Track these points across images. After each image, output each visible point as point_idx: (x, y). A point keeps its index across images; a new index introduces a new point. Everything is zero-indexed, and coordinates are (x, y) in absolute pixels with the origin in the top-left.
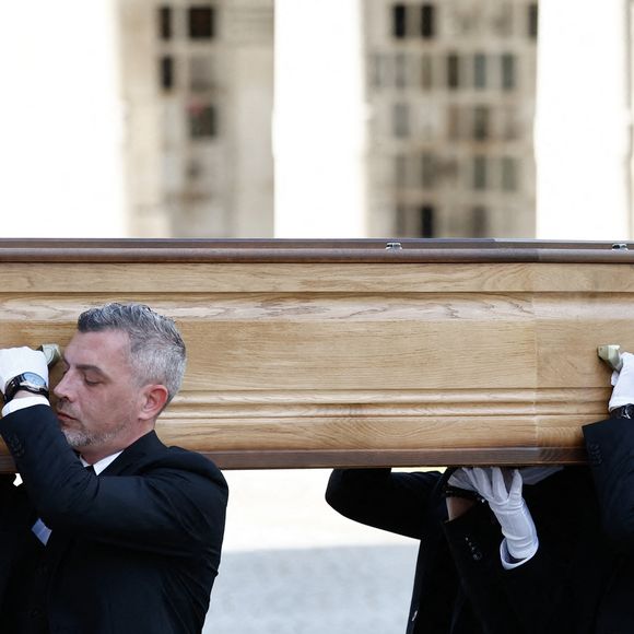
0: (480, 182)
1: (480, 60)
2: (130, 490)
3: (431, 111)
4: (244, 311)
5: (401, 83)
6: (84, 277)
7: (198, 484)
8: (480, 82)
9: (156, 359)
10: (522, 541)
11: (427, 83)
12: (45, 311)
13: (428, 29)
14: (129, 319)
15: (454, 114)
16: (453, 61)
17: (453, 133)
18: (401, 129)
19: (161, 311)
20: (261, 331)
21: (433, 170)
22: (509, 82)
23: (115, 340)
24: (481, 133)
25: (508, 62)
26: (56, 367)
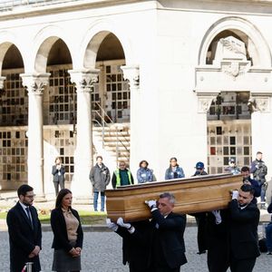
0: (18, 170)
1: (18, 149)
2: (171, 221)
3: (9, 158)
4: (181, 191)
5: (5, 154)
6: (159, 189)
7: (181, 219)
8: (18, 154)
9: (172, 201)
10: (219, 220)
11: (9, 154)
12: (154, 194)
13: (9, 145)
14: (167, 195)
15: (13, 158)
16: (13, 150)
17: (13, 162)
18: (4, 162)
19: (170, 193)
20: (185, 194)
21: (10, 168)
22: (23, 154)
23: (166, 199)
24: (18, 162)
25: (23, 150)
26: (158, 204)
